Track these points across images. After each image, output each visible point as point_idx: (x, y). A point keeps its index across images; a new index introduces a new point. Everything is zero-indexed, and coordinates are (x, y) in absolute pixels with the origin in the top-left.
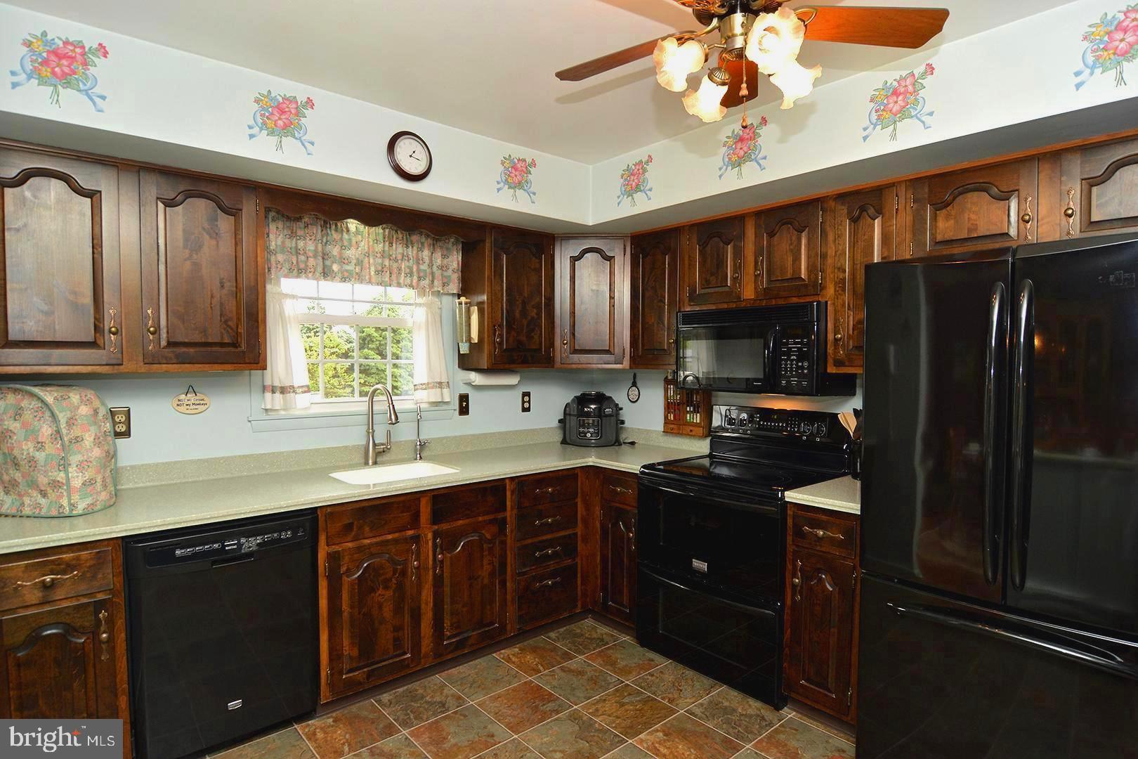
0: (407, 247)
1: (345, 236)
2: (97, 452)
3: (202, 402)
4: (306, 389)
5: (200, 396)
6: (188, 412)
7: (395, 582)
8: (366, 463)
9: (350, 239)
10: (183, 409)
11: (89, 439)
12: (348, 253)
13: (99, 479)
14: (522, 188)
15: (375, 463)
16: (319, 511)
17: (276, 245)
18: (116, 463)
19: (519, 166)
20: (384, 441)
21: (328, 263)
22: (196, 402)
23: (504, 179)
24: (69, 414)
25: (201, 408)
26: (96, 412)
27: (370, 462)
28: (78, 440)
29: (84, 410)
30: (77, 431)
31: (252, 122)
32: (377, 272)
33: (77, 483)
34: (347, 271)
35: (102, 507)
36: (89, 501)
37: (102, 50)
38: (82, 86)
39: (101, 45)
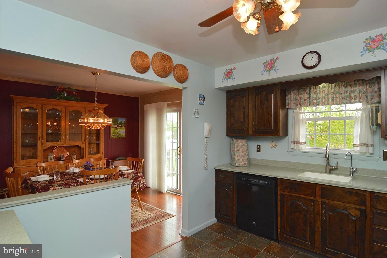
1: (318, 90)
2: (242, 153)
3: (276, 145)
4: (304, 143)
5: (275, 143)
6: (272, 147)
8: (326, 172)
9: (320, 90)
10: (271, 146)
11: (241, 150)
12: (318, 95)
13: (241, 160)
14: (379, 48)
15: (330, 173)
16: (278, 179)
18: (249, 157)
19: (377, 39)
20: (335, 165)
21: (311, 100)
22: (274, 145)
24: (237, 145)
25: (275, 146)
26: (244, 145)
27: (328, 172)
28: (238, 150)
29: (241, 144)
30: (238, 148)
31: (262, 71)
32: (333, 100)
33: (236, 159)
34: (318, 102)
35: (242, 166)
36: (238, 164)
37: (235, 68)
38: (232, 77)
39: (234, 67)
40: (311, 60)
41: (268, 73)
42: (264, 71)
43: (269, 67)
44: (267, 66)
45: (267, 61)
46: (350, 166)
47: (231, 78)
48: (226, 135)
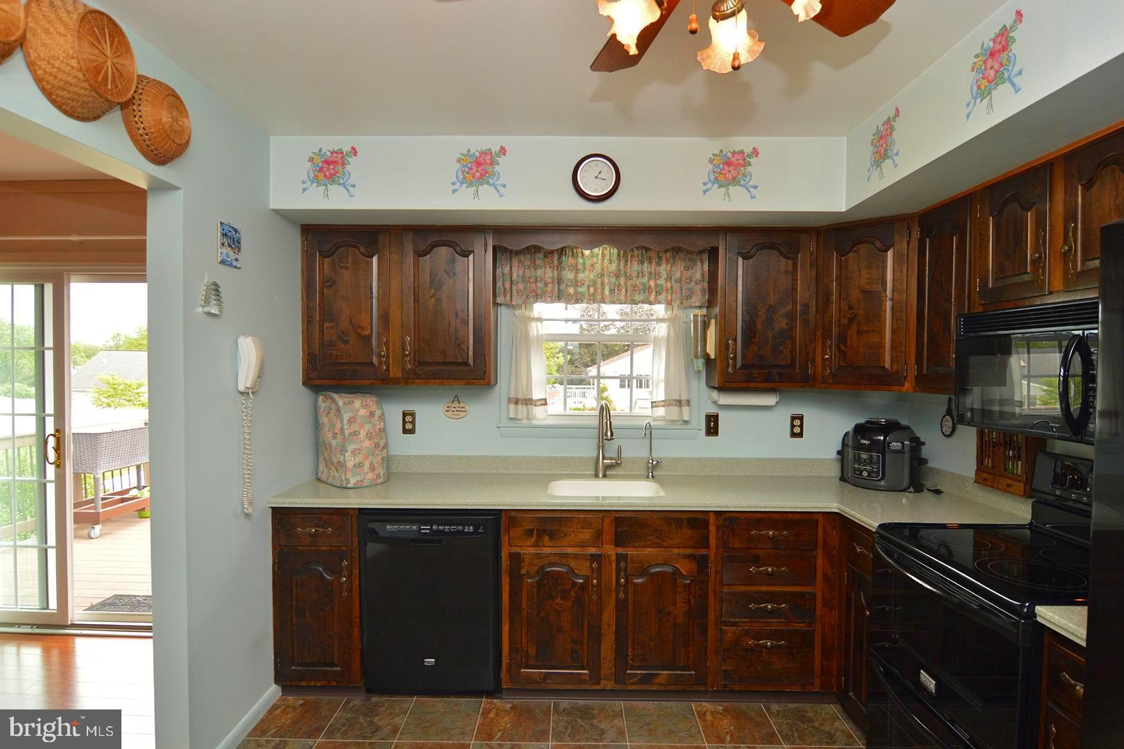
0: (642, 263)
1: (580, 260)
2: (367, 443)
3: (463, 409)
4: (543, 402)
5: (461, 405)
6: (453, 416)
7: (574, 595)
8: (596, 476)
9: (584, 263)
10: (449, 414)
11: (363, 434)
12: (581, 276)
13: (367, 464)
14: (738, 183)
15: (605, 476)
16: (503, 513)
17: (518, 276)
18: (387, 452)
19: (734, 159)
20: (615, 455)
21: (563, 287)
22: (459, 409)
23: (712, 177)
24: (350, 415)
25: (462, 414)
26: (372, 414)
27: (601, 475)
28: (355, 433)
29: (363, 412)
30: (355, 427)
31: (455, 179)
32: (612, 291)
33: (350, 464)
34: (580, 293)
35: (369, 484)
36: (358, 478)
37: (354, 151)
38: (341, 181)
39: (353, 148)
40: (596, 177)
41: (473, 189)
42: (462, 183)
43: (478, 174)
44: (471, 168)
45: (472, 153)
46: (645, 454)
47: (340, 185)
48: (304, 384)
